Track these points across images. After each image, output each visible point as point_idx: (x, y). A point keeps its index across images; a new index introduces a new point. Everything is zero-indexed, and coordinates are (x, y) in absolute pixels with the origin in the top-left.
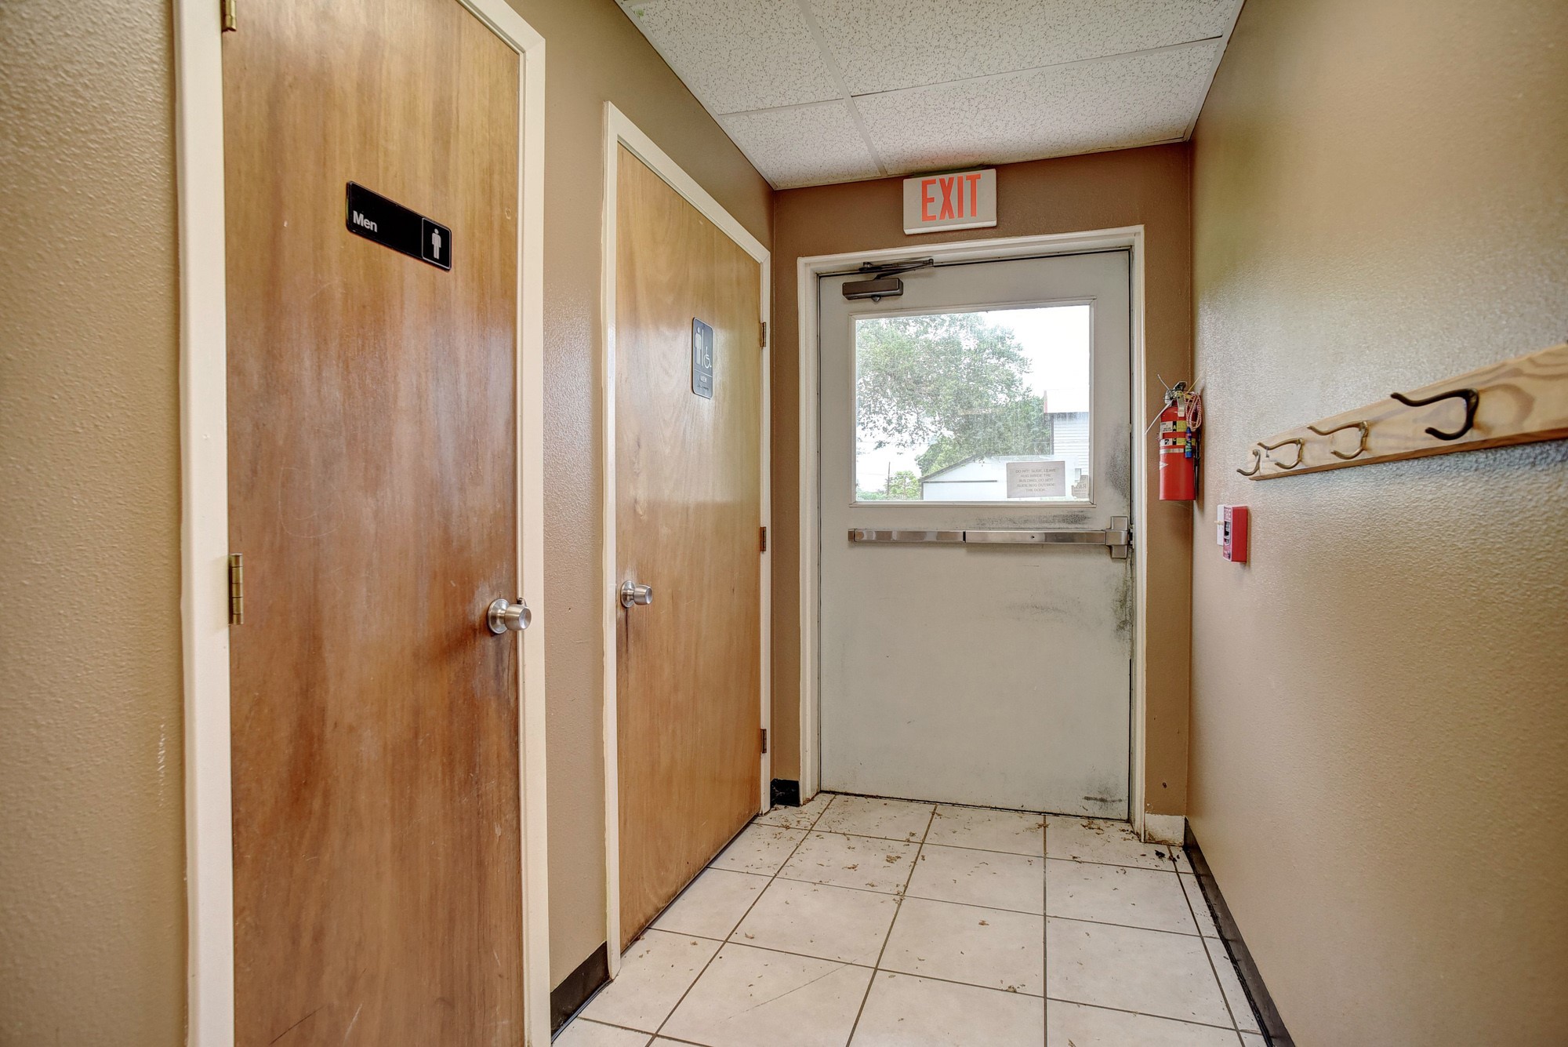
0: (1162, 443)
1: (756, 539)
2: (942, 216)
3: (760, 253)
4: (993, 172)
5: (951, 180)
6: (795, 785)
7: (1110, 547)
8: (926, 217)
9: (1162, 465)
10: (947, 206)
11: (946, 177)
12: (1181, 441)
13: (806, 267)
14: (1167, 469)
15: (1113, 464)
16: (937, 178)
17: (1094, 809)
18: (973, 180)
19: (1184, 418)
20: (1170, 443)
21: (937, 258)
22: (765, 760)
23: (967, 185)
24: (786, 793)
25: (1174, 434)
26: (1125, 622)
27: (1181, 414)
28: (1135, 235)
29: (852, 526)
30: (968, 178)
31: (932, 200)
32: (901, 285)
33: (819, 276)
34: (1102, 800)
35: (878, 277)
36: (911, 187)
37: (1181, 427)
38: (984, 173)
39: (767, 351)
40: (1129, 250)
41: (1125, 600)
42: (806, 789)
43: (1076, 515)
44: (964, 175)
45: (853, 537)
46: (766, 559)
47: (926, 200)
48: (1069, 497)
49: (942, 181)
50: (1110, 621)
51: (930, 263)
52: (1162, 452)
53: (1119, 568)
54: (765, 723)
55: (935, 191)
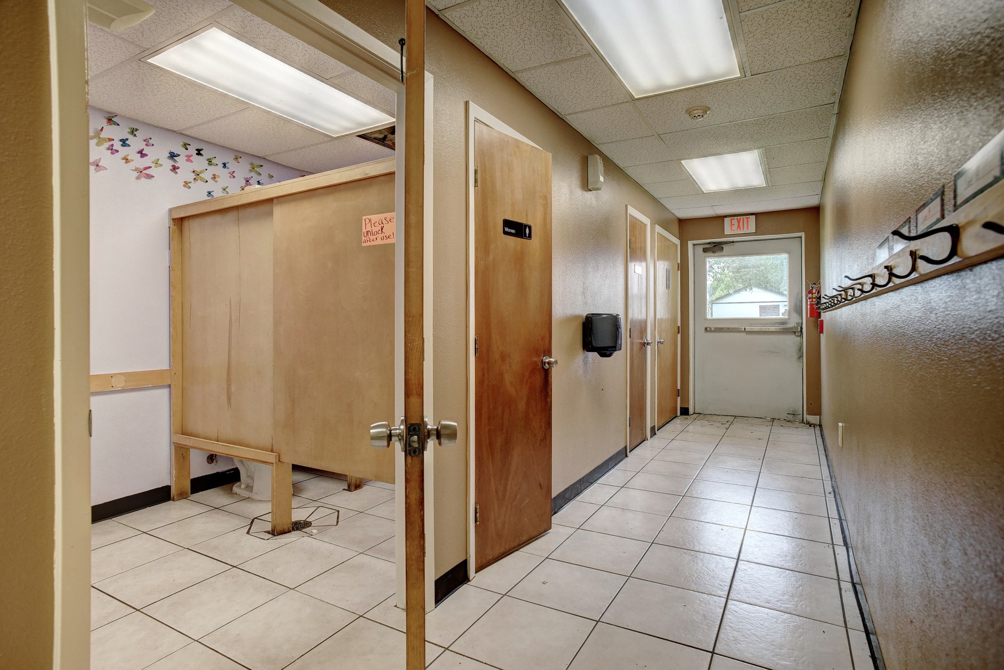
0: (809, 300)
1: (677, 330)
2: (737, 230)
3: (677, 241)
4: (754, 217)
5: (740, 218)
6: (688, 408)
7: (795, 332)
8: (732, 230)
9: (809, 307)
10: (739, 226)
11: (739, 218)
12: (814, 300)
13: (690, 244)
14: (810, 308)
15: (796, 306)
16: (736, 218)
17: (791, 417)
18: (748, 219)
19: (815, 293)
20: (811, 300)
21: (734, 240)
22: (679, 399)
23: (745, 220)
24: (685, 411)
25: (812, 298)
26: (801, 356)
27: (814, 292)
28: (803, 234)
29: (706, 326)
30: (746, 218)
31: (734, 225)
32: (723, 248)
33: (694, 245)
34: (793, 414)
35: (715, 246)
36: (727, 221)
37: (814, 296)
38: (750, 216)
39: (679, 271)
40: (801, 237)
41: (800, 349)
42: (691, 411)
43: (783, 322)
44: (744, 217)
45: (706, 329)
46: (679, 336)
47: (732, 225)
48: (781, 316)
49: (737, 219)
50: (796, 356)
51: (733, 242)
52: (809, 303)
53: (798, 339)
54: (679, 387)
55: (735, 222)
